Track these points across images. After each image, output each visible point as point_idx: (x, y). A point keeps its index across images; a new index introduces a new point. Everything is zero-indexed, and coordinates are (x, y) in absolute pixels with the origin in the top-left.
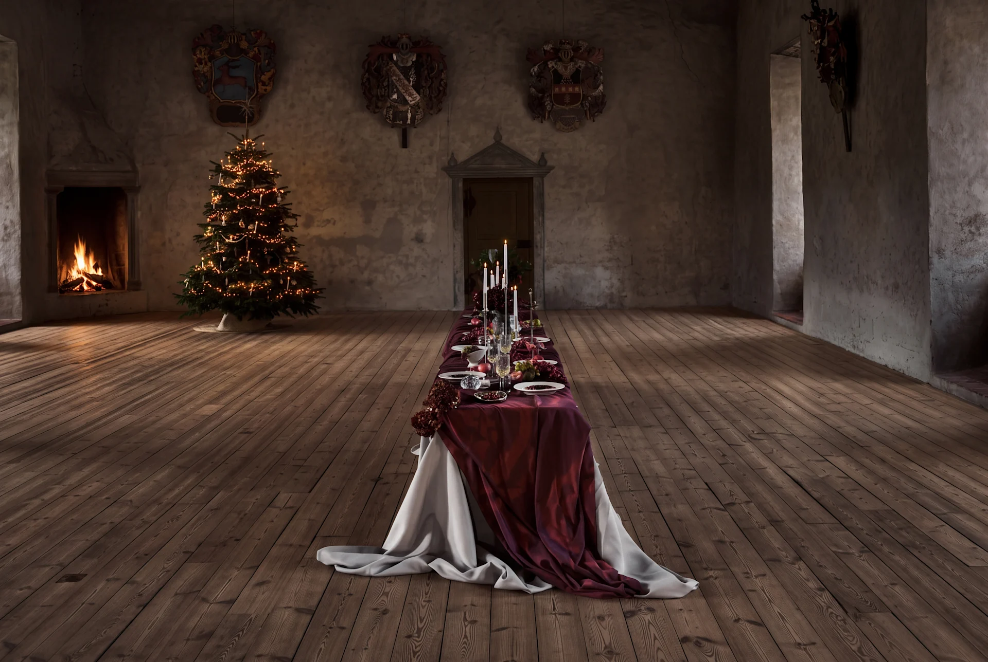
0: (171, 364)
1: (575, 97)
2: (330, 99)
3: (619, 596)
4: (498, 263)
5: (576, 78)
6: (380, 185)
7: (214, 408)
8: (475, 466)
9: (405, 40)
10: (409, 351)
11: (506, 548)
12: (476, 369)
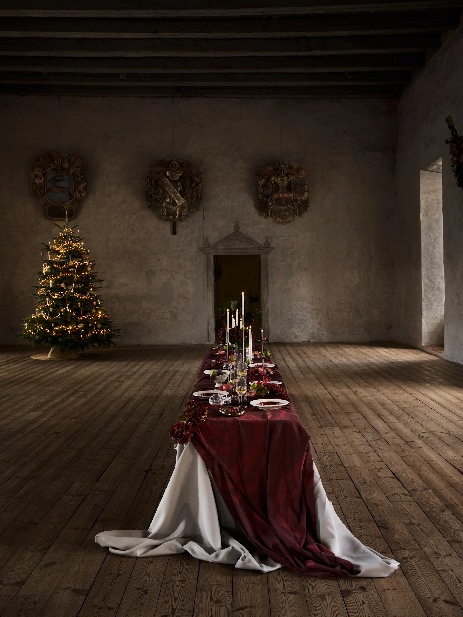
0: (12, 382)
1: (288, 201)
2: (124, 202)
3: (336, 576)
4: (237, 310)
5: (289, 188)
6: (159, 260)
7: (35, 414)
8: (220, 466)
9: (174, 162)
10: (176, 372)
11: (245, 534)
12: (221, 389)
